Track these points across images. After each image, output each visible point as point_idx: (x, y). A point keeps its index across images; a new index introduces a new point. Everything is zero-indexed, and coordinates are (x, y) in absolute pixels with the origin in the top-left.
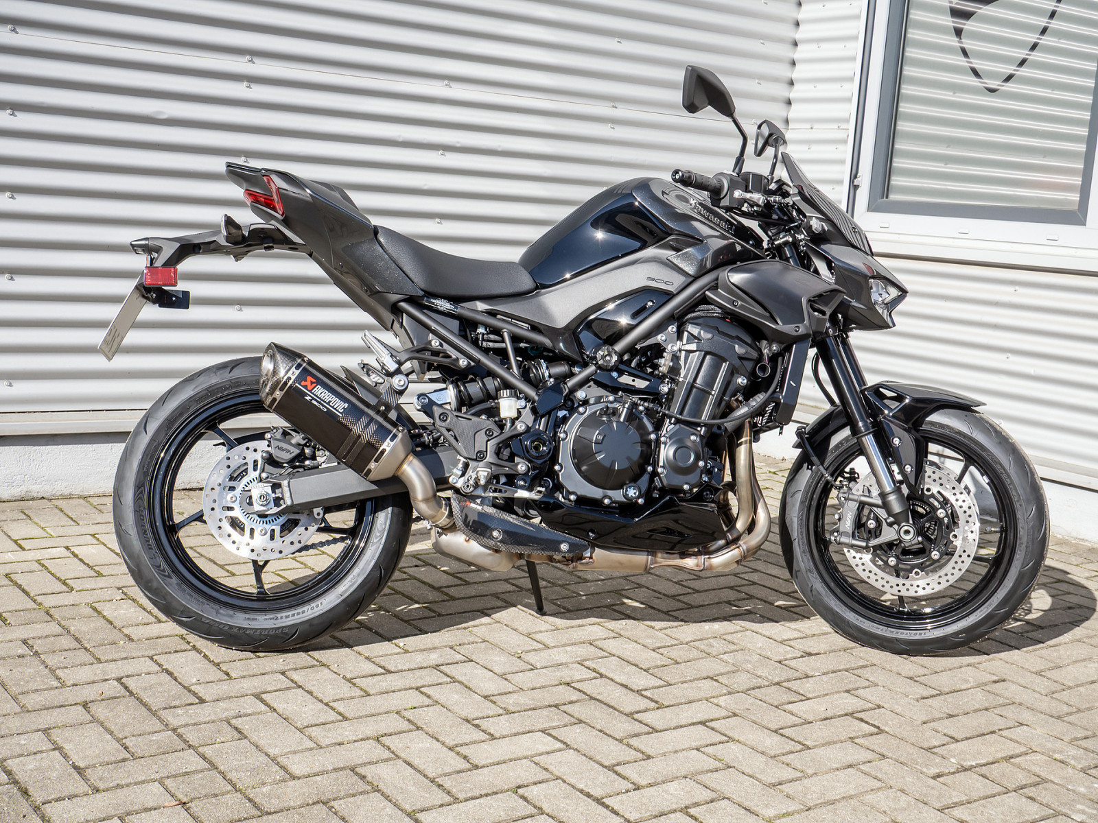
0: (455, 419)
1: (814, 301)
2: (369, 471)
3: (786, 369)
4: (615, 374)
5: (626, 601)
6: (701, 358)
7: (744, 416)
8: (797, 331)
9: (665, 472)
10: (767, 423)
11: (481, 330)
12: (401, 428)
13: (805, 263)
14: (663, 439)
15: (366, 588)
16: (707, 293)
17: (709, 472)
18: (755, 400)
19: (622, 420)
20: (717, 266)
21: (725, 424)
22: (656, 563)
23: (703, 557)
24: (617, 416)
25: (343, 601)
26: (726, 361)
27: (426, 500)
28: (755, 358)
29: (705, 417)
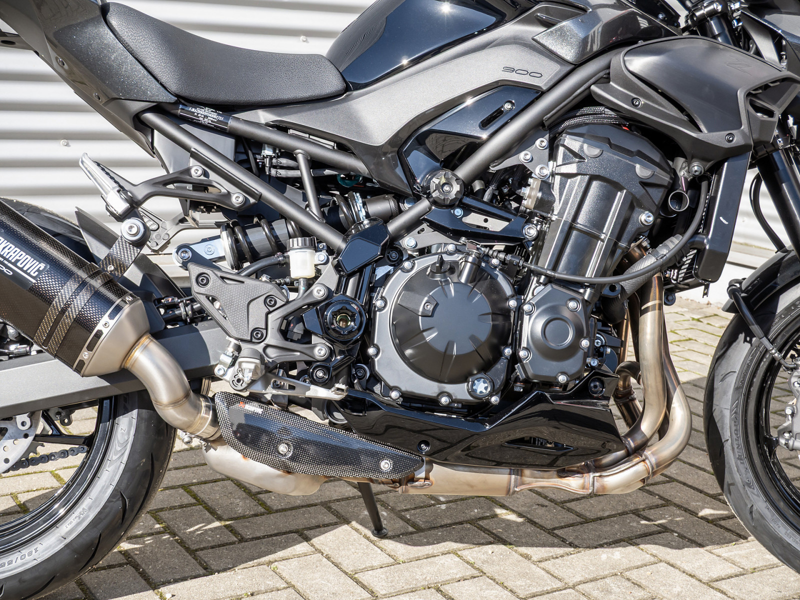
0: (220, 281)
1: (755, 96)
2: (82, 363)
3: (713, 199)
4: (458, 212)
5: (499, 511)
6: (584, 185)
7: (652, 270)
8: (730, 141)
9: (531, 357)
10: (685, 278)
11: (268, 152)
12: (129, 299)
13: (741, 40)
14: (526, 307)
15: (101, 526)
16: (593, 88)
17: (597, 353)
18: (666, 246)
19: (463, 280)
20: (608, 48)
21: (622, 283)
22: (523, 484)
23: (592, 475)
24: (455, 275)
25: (67, 546)
26: (621, 188)
27: (175, 403)
28: (666, 184)
29: (590, 273)
